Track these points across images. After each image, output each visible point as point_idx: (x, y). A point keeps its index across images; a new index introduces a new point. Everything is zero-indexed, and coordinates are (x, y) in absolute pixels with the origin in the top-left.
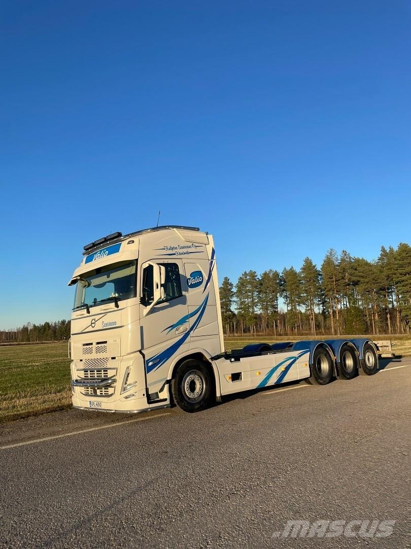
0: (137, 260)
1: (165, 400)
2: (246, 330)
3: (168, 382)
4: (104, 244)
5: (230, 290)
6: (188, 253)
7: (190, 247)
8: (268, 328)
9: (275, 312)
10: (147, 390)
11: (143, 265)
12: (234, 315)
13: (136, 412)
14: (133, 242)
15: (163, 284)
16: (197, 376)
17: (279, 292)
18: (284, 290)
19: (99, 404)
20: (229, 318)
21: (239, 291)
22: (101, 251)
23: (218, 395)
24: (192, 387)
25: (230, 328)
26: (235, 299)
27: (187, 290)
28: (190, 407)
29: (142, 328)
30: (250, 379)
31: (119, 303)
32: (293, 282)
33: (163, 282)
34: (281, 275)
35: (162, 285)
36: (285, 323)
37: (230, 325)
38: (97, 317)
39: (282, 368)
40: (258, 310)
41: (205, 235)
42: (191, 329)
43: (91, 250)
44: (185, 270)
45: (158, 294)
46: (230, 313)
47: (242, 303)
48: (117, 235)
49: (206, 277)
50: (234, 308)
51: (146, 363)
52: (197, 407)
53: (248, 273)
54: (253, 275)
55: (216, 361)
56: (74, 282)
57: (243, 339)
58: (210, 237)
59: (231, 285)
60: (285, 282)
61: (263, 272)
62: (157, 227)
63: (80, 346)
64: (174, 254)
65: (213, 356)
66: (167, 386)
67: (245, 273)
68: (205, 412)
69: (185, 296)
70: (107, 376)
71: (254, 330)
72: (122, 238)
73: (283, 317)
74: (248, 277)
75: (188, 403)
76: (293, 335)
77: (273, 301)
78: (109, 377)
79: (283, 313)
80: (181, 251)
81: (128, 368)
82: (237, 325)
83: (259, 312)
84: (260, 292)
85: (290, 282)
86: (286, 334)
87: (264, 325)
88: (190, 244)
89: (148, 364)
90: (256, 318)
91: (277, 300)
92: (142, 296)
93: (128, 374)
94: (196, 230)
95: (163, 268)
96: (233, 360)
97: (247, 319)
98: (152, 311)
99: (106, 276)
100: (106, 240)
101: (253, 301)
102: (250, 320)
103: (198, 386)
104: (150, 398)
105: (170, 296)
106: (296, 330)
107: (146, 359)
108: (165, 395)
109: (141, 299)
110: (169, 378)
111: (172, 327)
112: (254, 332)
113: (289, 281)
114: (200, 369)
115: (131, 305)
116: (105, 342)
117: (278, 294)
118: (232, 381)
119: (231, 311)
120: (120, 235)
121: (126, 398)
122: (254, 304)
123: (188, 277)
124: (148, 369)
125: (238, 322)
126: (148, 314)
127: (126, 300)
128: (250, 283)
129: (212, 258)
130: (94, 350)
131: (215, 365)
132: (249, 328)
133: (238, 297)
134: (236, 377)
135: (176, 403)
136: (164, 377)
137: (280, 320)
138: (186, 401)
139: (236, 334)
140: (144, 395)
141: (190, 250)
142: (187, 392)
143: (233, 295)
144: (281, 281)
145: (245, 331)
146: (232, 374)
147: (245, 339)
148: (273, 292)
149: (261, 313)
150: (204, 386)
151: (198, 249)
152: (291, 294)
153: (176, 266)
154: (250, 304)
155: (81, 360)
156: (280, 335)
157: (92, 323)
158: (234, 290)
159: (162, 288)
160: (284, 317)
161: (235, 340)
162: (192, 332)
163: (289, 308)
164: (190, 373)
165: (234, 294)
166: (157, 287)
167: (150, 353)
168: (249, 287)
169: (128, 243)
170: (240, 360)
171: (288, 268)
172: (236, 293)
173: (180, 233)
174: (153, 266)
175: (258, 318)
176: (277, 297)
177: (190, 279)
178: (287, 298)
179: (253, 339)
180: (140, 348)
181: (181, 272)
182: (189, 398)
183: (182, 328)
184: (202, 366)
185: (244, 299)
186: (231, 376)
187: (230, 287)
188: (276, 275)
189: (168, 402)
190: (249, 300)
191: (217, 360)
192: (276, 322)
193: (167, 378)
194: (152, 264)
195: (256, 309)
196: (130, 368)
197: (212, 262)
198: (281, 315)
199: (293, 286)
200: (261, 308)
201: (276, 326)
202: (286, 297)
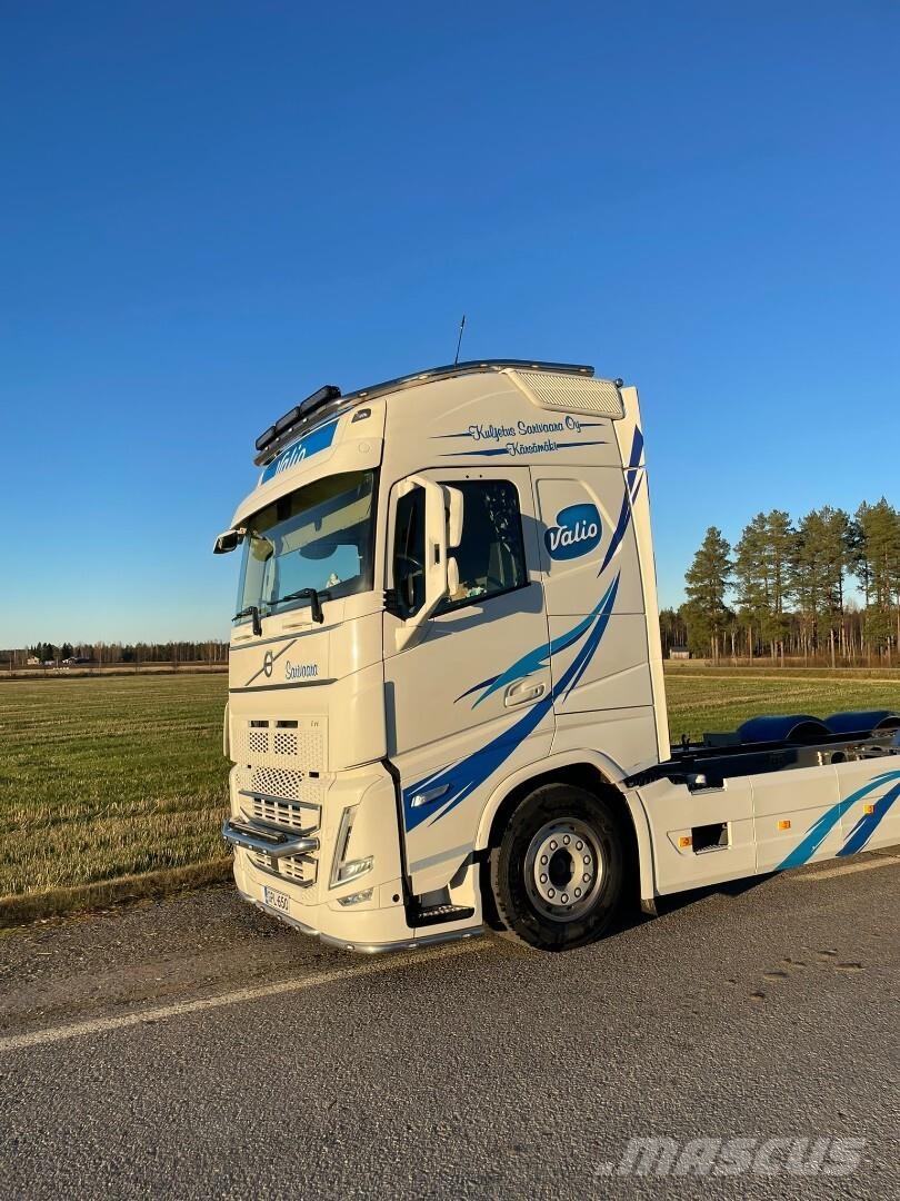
0: (377, 471)
1: (468, 913)
2: (761, 650)
3: (477, 857)
4: (296, 427)
5: (722, 557)
6: (549, 447)
7: (557, 427)
8: (816, 646)
9: (835, 609)
10: (407, 883)
11: (394, 489)
12: (731, 616)
13: (372, 950)
14: (368, 412)
15: (454, 549)
16: (574, 838)
17: (847, 563)
18: (860, 557)
19: (283, 901)
20: (719, 624)
21: (745, 560)
22: (291, 450)
23: (647, 894)
24: (560, 869)
25: (721, 645)
26: (733, 578)
27: (547, 568)
28: (551, 932)
29: (389, 690)
30: (753, 844)
31: (326, 607)
32: (884, 537)
33: (455, 542)
34: (853, 519)
35: (451, 552)
36: (858, 635)
37: (721, 638)
38: (276, 647)
39: (862, 808)
40: (790, 606)
41: (612, 389)
42: (558, 689)
43: (271, 448)
44: (541, 502)
45: (440, 578)
46: (722, 611)
47: (750, 589)
48: (324, 394)
49: (610, 524)
50: (730, 599)
51: (402, 797)
52: (572, 933)
53: (766, 516)
54: (780, 521)
55: (640, 790)
56: (230, 542)
57: (752, 673)
58: (629, 394)
59: (725, 545)
60: (863, 537)
61: (807, 514)
62: (458, 365)
63: (246, 725)
64: (504, 451)
65: (630, 774)
66: (473, 871)
67: (761, 516)
68: (599, 948)
69: (538, 584)
70: (299, 825)
71: (779, 650)
72: (339, 402)
73: (856, 619)
74: (767, 528)
75: (544, 921)
76: (879, 663)
77: (831, 584)
78: (303, 828)
79: (855, 612)
80: (528, 440)
81: (347, 810)
82: (737, 637)
83: (793, 610)
84: (796, 562)
85: (877, 538)
86: (862, 663)
87: (805, 639)
88: (560, 418)
89: (409, 800)
90: (785, 624)
91: (840, 581)
92: (391, 586)
93: (349, 829)
94: (583, 374)
95: (457, 497)
96: (700, 779)
97: (763, 625)
98: (423, 634)
99: (313, 524)
100: (302, 413)
101: (778, 583)
102: (770, 628)
103: (579, 869)
104: (417, 910)
105: (499, 584)
106: (888, 653)
107: (404, 785)
108: (467, 895)
109: (388, 595)
110: (481, 845)
111: (493, 683)
112: (779, 655)
113: (873, 535)
114: (585, 816)
115: (358, 613)
116: (294, 724)
117: (845, 567)
118: (695, 850)
119: (724, 607)
120: (333, 393)
121: (345, 901)
122: (782, 591)
123: (551, 523)
124: (409, 818)
125: (740, 634)
126: (411, 643)
127: (344, 599)
128: (771, 540)
129: (635, 461)
130: (271, 742)
131: (638, 801)
132: (769, 646)
133: (740, 573)
134: (707, 837)
135: (505, 922)
136: (466, 842)
137: (847, 628)
138: (536, 913)
139: (734, 660)
140: (396, 898)
141: (557, 437)
142: (543, 888)
143: (729, 569)
144: (852, 534)
145: (756, 653)
146: (694, 830)
147: (758, 674)
148: (831, 562)
149: (799, 613)
150: (600, 871)
151: (587, 435)
152: (878, 567)
153: (507, 489)
154: (770, 592)
155: (249, 767)
156: (846, 664)
157: (266, 664)
158: (733, 557)
159: (452, 560)
160: (858, 621)
161: (730, 673)
162: (561, 698)
163: (872, 601)
164: (553, 828)
165: (731, 568)
166: (437, 560)
167: (414, 767)
168: (769, 551)
169: (355, 419)
170: (721, 785)
171: (873, 503)
172: (737, 564)
173: (526, 383)
174: (424, 489)
175: (790, 622)
176: (841, 575)
177: (555, 530)
178: (866, 577)
179: (776, 674)
180: (382, 752)
181: (526, 508)
182: (550, 907)
183: (525, 687)
184: (591, 806)
185: (755, 578)
186: (689, 834)
187: (722, 551)
188: (841, 519)
189: (476, 920)
190: (770, 581)
191: (646, 787)
192: (835, 634)
193: (474, 843)
194: (422, 483)
195: (785, 602)
196: (352, 810)
197: (632, 476)
198: (850, 616)
199: (885, 548)
200: (797, 601)
201: (836, 641)
202: (865, 574)
